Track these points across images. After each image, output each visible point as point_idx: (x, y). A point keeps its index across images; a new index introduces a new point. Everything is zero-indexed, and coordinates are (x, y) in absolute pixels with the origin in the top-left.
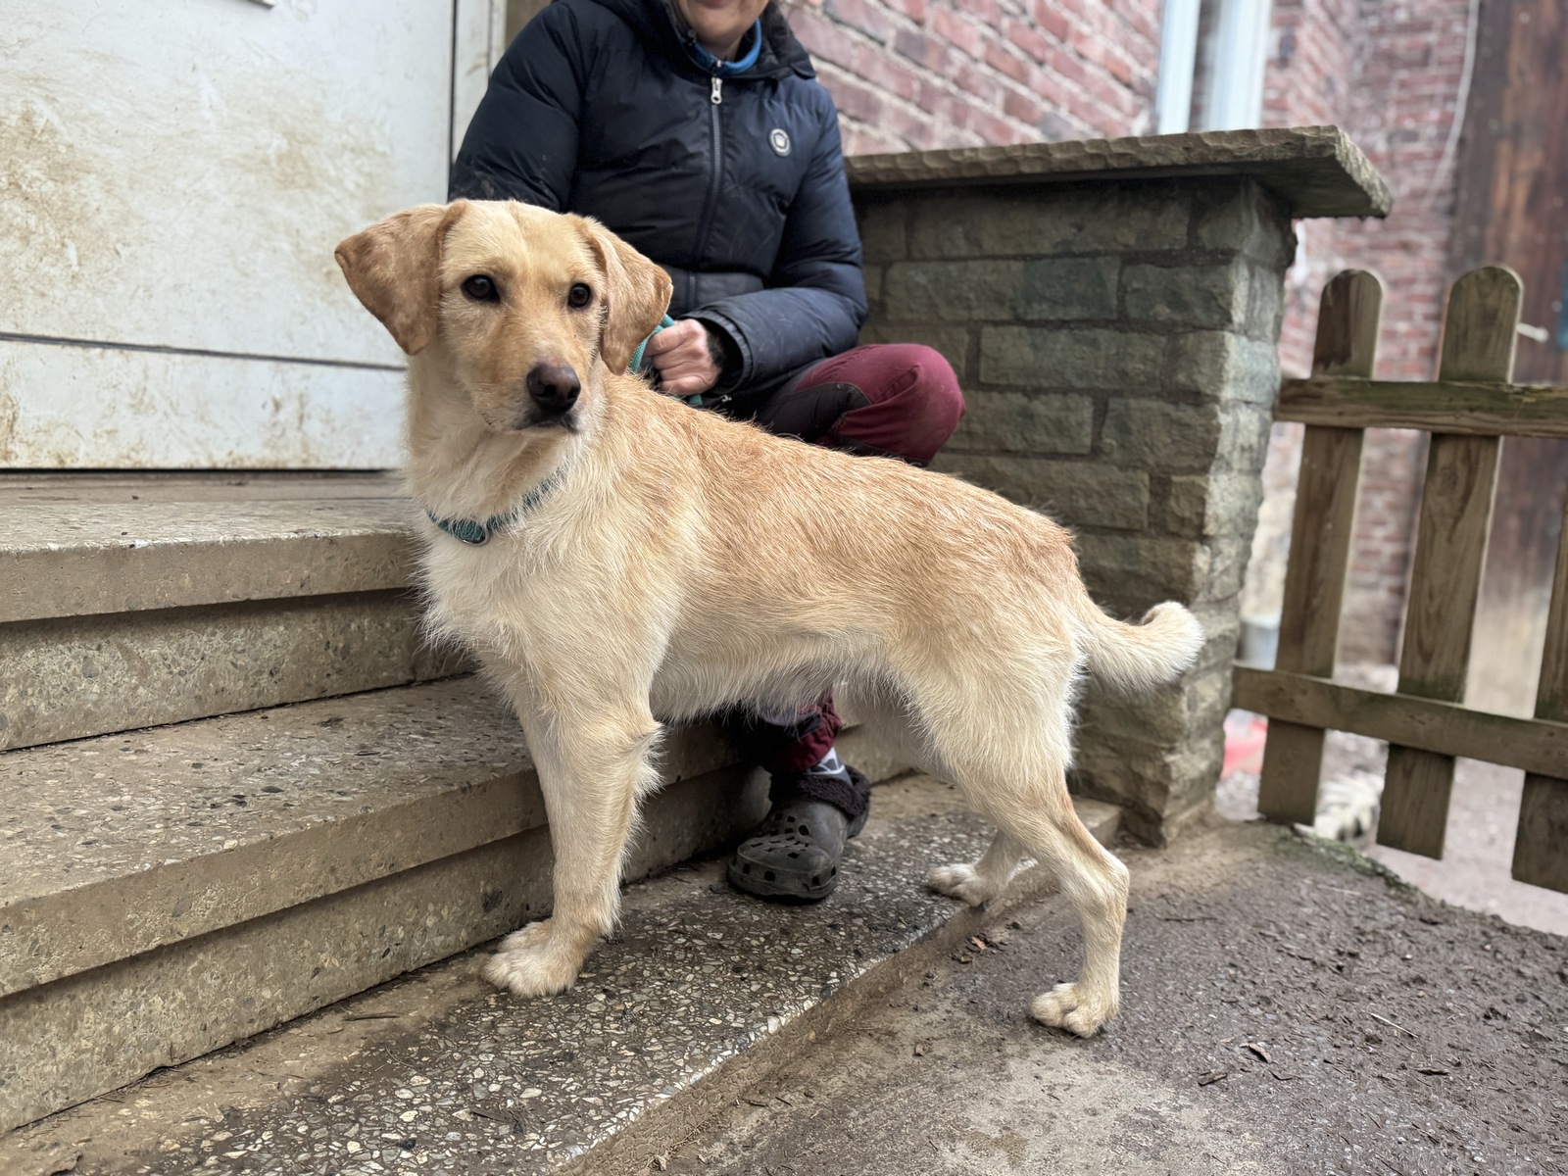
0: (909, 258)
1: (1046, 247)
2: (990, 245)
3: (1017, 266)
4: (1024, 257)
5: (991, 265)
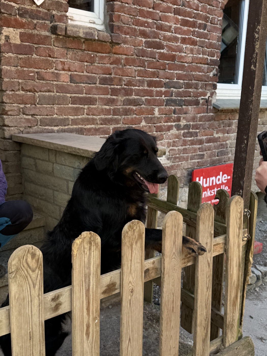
0: (56, 163)
1: (76, 166)
2: (67, 164)
3: (72, 169)
4: (73, 167)
5: (69, 168)
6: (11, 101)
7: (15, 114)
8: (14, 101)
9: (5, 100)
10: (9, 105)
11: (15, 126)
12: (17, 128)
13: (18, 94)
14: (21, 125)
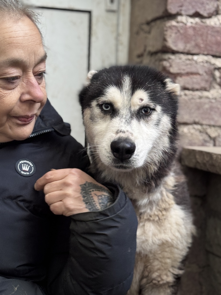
6: (189, 47)
7: (197, 86)
8: (197, 45)
9: (171, 44)
10: (183, 57)
11: (196, 123)
12: (199, 127)
13: (213, 28)
14: (213, 119)
